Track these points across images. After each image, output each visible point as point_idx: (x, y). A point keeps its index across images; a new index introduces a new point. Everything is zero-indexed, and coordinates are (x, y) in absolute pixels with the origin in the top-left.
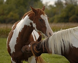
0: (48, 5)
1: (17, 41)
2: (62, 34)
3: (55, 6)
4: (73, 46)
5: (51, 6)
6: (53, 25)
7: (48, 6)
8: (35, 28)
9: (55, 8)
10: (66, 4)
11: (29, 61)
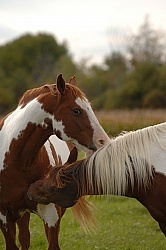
0: (89, 64)
1: (5, 161)
2: (127, 143)
3: (106, 68)
4: (157, 170)
5: (95, 68)
6: (104, 115)
7: (90, 70)
8: (62, 132)
9: (105, 72)
10: (134, 62)
11: (39, 210)
